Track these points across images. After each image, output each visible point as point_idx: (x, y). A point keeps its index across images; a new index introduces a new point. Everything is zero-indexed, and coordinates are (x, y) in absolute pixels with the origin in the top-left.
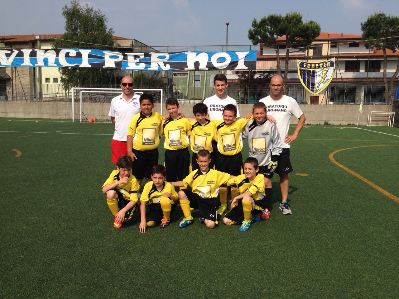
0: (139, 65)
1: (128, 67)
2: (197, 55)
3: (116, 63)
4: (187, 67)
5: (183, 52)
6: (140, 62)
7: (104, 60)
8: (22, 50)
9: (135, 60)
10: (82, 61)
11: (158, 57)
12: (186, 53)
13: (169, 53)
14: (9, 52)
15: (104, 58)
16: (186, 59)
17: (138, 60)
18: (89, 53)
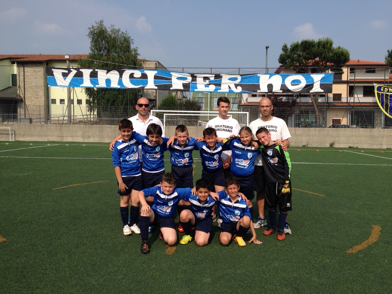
0: (208, 87)
1: (197, 88)
2: (270, 78)
3: (184, 85)
4: (259, 89)
5: (255, 74)
6: (209, 84)
7: (172, 82)
8: (81, 70)
9: (204, 82)
10: (148, 82)
11: (229, 79)
12: (258, 75)
13: (241, 75)
14: (67, 72)
15: (171, 79)
16: (259, 81)
17: (207, 82)
18: (155, 74)
